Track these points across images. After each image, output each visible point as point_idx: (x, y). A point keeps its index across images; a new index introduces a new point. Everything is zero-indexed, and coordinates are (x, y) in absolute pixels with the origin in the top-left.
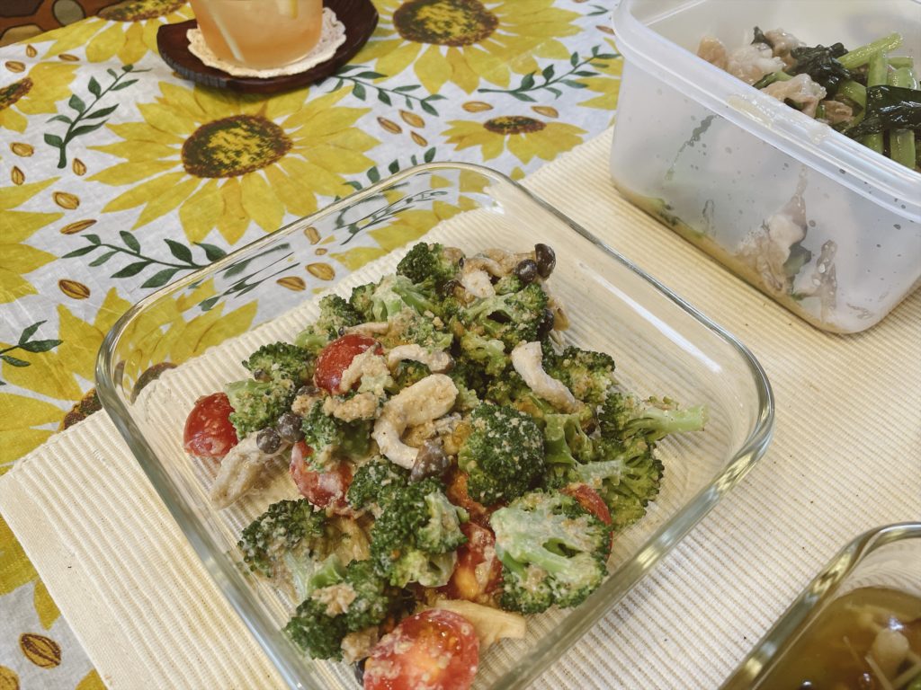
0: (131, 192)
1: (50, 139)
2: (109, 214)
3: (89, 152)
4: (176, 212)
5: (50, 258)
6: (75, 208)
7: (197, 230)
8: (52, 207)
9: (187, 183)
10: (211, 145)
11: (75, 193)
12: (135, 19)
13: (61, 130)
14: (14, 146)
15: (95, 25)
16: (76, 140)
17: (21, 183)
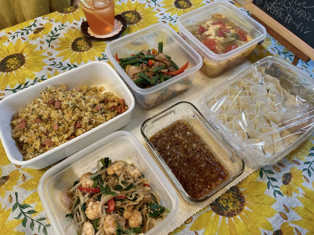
0: (61, 53)
1: (47, 41)
2: (57, 57)
3: (54, 44)
4: (69, 59)
5: (47, 65)
6: (51, 56)
7: (73, 62)
8: (47, 55)
9: (72, 52)
10: (77, 44)
11: (51, 52)
12: (65, 13)
13: (49, 39)
14: (40, 41)
15: (57, 13)
16: (52, 41)
17: (41, 50)
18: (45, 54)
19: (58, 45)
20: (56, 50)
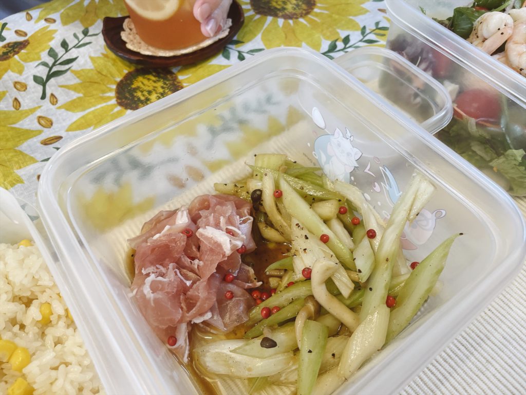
0: (83, 117)
1: (37, 79)
2: (70, 133)
3: (60, 89)
5: (34, 160)
6: (50, 128)
8: (36, 126)
9: (118, 112)
10: (133, 86)
11: (50, 117)
13: (43, 72)
16: (52, 80)
17: (19, 109)
18: (30, 123)
19: (73, 93)
20: (67, 110)
